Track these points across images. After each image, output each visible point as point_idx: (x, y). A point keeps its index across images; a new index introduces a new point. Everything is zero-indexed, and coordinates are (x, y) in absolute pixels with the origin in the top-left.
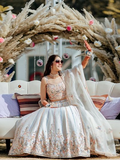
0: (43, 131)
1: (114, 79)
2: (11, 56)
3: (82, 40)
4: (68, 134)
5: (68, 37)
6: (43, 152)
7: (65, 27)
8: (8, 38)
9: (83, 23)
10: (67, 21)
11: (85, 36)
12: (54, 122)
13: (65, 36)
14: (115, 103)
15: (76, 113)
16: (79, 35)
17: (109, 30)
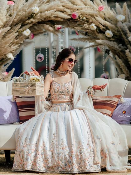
0: (44, 142)
1: (128, 76)
2: (9, 50)
3: (90, 30)
4: (73, 145)
5: (73, 27)
6: (45, 168)
7: (70, 15)
8: (5, 28)
9: (90, 9)
10: (72, 8)
11: (93, 25)
12: (57, 131)
13: (71, 25)
14: (129, 104)
15: (83, 119)
16: (87, 24)
17: (121, 17)
